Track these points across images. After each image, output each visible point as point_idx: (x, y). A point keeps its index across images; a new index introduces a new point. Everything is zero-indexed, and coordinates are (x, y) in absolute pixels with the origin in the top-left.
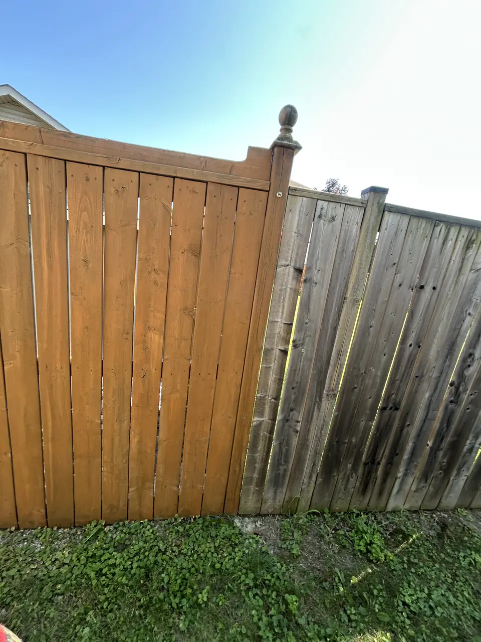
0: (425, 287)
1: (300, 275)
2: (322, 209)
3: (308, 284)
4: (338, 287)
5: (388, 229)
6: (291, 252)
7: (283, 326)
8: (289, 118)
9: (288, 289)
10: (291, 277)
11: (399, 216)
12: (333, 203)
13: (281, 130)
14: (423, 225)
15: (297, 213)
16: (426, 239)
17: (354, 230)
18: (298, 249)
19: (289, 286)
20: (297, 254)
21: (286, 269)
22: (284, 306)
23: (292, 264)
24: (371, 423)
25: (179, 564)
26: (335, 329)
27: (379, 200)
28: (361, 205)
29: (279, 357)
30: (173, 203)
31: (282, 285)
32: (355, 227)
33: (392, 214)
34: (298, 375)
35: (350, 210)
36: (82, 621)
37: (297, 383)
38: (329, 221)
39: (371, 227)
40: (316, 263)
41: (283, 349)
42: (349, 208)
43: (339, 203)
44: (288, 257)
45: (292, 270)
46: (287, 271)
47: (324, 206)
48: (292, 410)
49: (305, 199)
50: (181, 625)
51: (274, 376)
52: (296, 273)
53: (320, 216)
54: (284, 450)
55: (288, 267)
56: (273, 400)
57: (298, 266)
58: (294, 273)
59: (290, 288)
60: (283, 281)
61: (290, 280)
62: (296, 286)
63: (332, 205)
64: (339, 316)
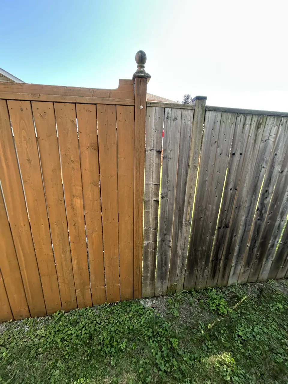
0: (236, 154)
1: (160, 155)
2: (168, 113)
3: (165, 160)
4: (184, 160)
5: (209, 121)
6: (152, 141)
7: (154, 186)
8: (141, 59)
9: (154, 164)
10: (155, 157)
11: (215, 113)
12: (175, 109)
13: (138, 67)
14: (230, 117)
15: (154, 117)
16: (233, 125)
17: (189, 124)
18: (157, 139)
19: (154, 162)
20: (157, 143)
21: (151, 152)
22: (153, 174)
23: (155, 149)
24: (213, 237)
25: (109, 329)
26: (185, 184)
27: (202, 104)
28: (191, 108)
29: (154, 205)
30: (77, 119)
31: (150, 162)
32: (189, 122)
33: (211, 112)
34: (166, 214)
35: (185, 112)
36: (55, 367)
37: (166, 218)
38: (173, 120)
39: (199, 121)
40: (169, 147)
41: (155, 200)
42: (184, 111)
43: (178, 108)
44: (151, 144)
45: (155, 152)
46: (152, 153)
47: (169, 111)
48: (165, 235)
49: (157, 108)
50: (111, 363)
51: (152, 216)
52: (157, 154)
53: (167, 118)
54: (164, 258)
55: (152, 151)
56: (153, 230)
57: (158, 150)
58: (156, 153)
59: (156, 163)
60: (151, 159)
61: (155, 159)
62: (158, 161)
63: (174, 110)
64: (187, 177)
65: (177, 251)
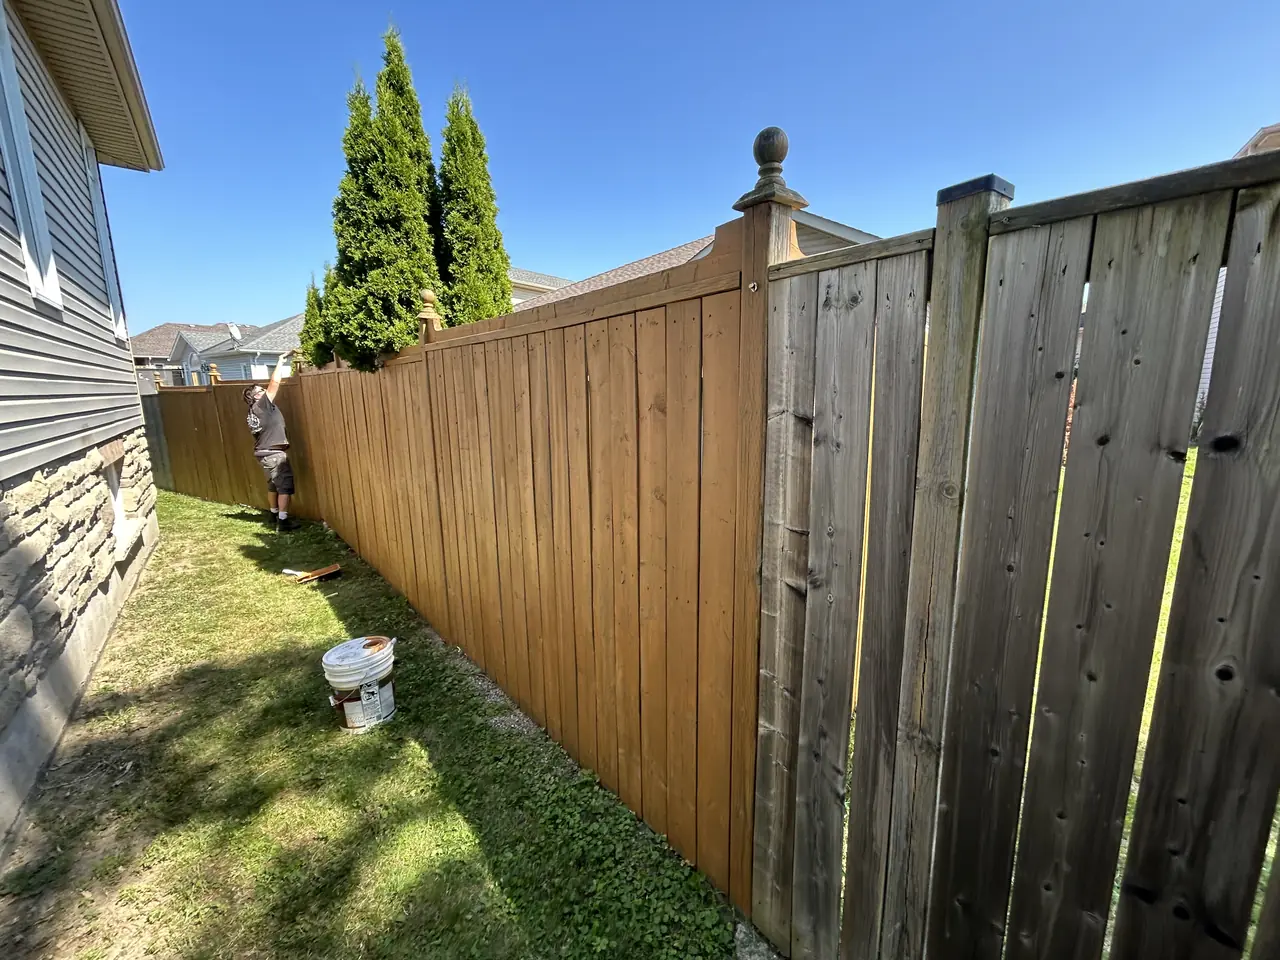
1: (807, 428)
2: (829, 287)
3: (822, 447)
5: (1007, 283)
6: (784, 385)
7: (787, 535)
9: (789, 460)
10: (791, 435)
12: (851, 267)
15: (786, 310)
17: (909, 310)
18: (797, 377)
19: (790, 453)
20: (796, 389)
21: (781, 419)
22: (785, 492)
23: (791, 410)
26: (905, 555)
27: (968, 216)
28: (917, 246)
29: (788, 603)
31: (779, 452)
32: (909, 302)
33: (1013, 239)
34: (826, 653)
35: (889, 269)
37: (827, 672)
38: (847, 307)
39: (954, 291)
40: (833, 403)
41: (793, 585)
42: (886, 263)
43: (861, 262)
44: (781, 396)
45: (792, 421)
46: (783, 423)
47: (833, 279)
48: (823, 734)
49: (795, 279)
51: (783, 640)
52: (800, 427)
53: (827, 303)
54: (819, 826)
55: (784, 415)
56: (786, 693)
57: (801, 411)
58: (795, 424)
59: (793, 458)
60: (779, 443)
61: (791, 441)
62: (803, 453)
63: (846, 271)
64: (909, 527)
65: (872, 839)
